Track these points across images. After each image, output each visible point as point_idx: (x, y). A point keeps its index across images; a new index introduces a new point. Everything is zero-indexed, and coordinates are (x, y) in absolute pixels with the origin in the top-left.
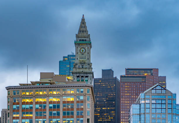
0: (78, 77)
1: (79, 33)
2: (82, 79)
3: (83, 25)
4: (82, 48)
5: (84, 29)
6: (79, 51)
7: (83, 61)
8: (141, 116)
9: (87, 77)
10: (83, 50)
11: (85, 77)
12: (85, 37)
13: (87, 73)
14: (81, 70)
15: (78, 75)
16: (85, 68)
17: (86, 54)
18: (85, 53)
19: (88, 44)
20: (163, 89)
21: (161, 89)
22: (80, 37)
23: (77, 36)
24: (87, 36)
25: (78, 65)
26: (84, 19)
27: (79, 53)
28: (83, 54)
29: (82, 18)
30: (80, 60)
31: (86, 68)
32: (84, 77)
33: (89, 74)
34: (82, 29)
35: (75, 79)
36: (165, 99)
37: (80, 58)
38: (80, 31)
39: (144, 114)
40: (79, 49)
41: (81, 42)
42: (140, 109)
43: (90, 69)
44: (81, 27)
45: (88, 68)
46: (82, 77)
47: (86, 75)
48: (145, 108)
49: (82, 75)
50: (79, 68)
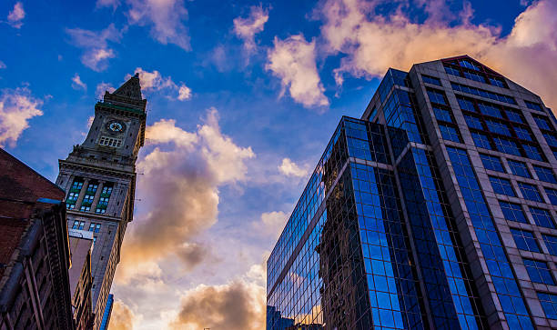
0: (79, 179)
2: (90, 189)
3: (132, 86)
4: (116, 121)
5: (133, 92)
7: (108, 147)
9: (109, 184)
10: (118, 126)
11: (105, 185)
12: (130, 103)
13: (111, 174)
14: (96, 164)
15: (78, 173)
17: (125, 135)
18: (121, 132)
19: (137, 115)
22: (116, 100)
23: (109, 97)
24: (137, 102)
25: (89, 154)
27: (102, 131)
28: (113, 135)
30: (98, 146)
31: (114, 163)
32: (98, 184)
33: (121, 177)
35: (66, 184)
36: (518, 108)
37: (102, 143)
40: (105, 121)
41: (116, 108)
46: (95, 182)
47: (106, 178)
49: (95, 176)
50: (90, 158)
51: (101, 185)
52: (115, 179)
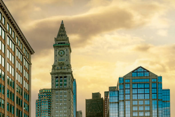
0: (57, 77)
1: (58, 37)
2: (61, 80)
3: (62, 30)
4: (61, 50)
5: (63, 33)
6: (58, 53)
7: (61, 62)
8: (120, 103)
9: (65, 77)
10: (62, 52)
11: (64, 78)
12: (63, 40)
13: (65, 74)
14: (60, 71)
15: (56, 76)
16: (63, 69)
17: (65, 55)
18: (63, 55)
19: (67, 46)
20: (146, 71)
21: (144, 72)
22: (59, 41)
23: (56, 40)
24: (66, 39)
25: (57, 67)
26: (63, 24)
27: (58, 56)
28: (61, 56)
29: (61, 23)
30: (59, 62)
31: (65, 69)
32: (62, 78)
33: (68, 74)
34: (61, 33)
35: (54, 80)
36: (149, 82)
37: (59, 61)
38: (59, 35)
39: (123, 101)
40: (58, 51)
41: (60, 45)
42: (118, 96)
43: (69, 69)
44: (60, 31)
45: (67, 69)
46: (61, 77)
47: (64, 75)
48: (124, 94)
49: (61, 75)
50: (58, 69)
51: (63, 78)
52: (67, 75)
